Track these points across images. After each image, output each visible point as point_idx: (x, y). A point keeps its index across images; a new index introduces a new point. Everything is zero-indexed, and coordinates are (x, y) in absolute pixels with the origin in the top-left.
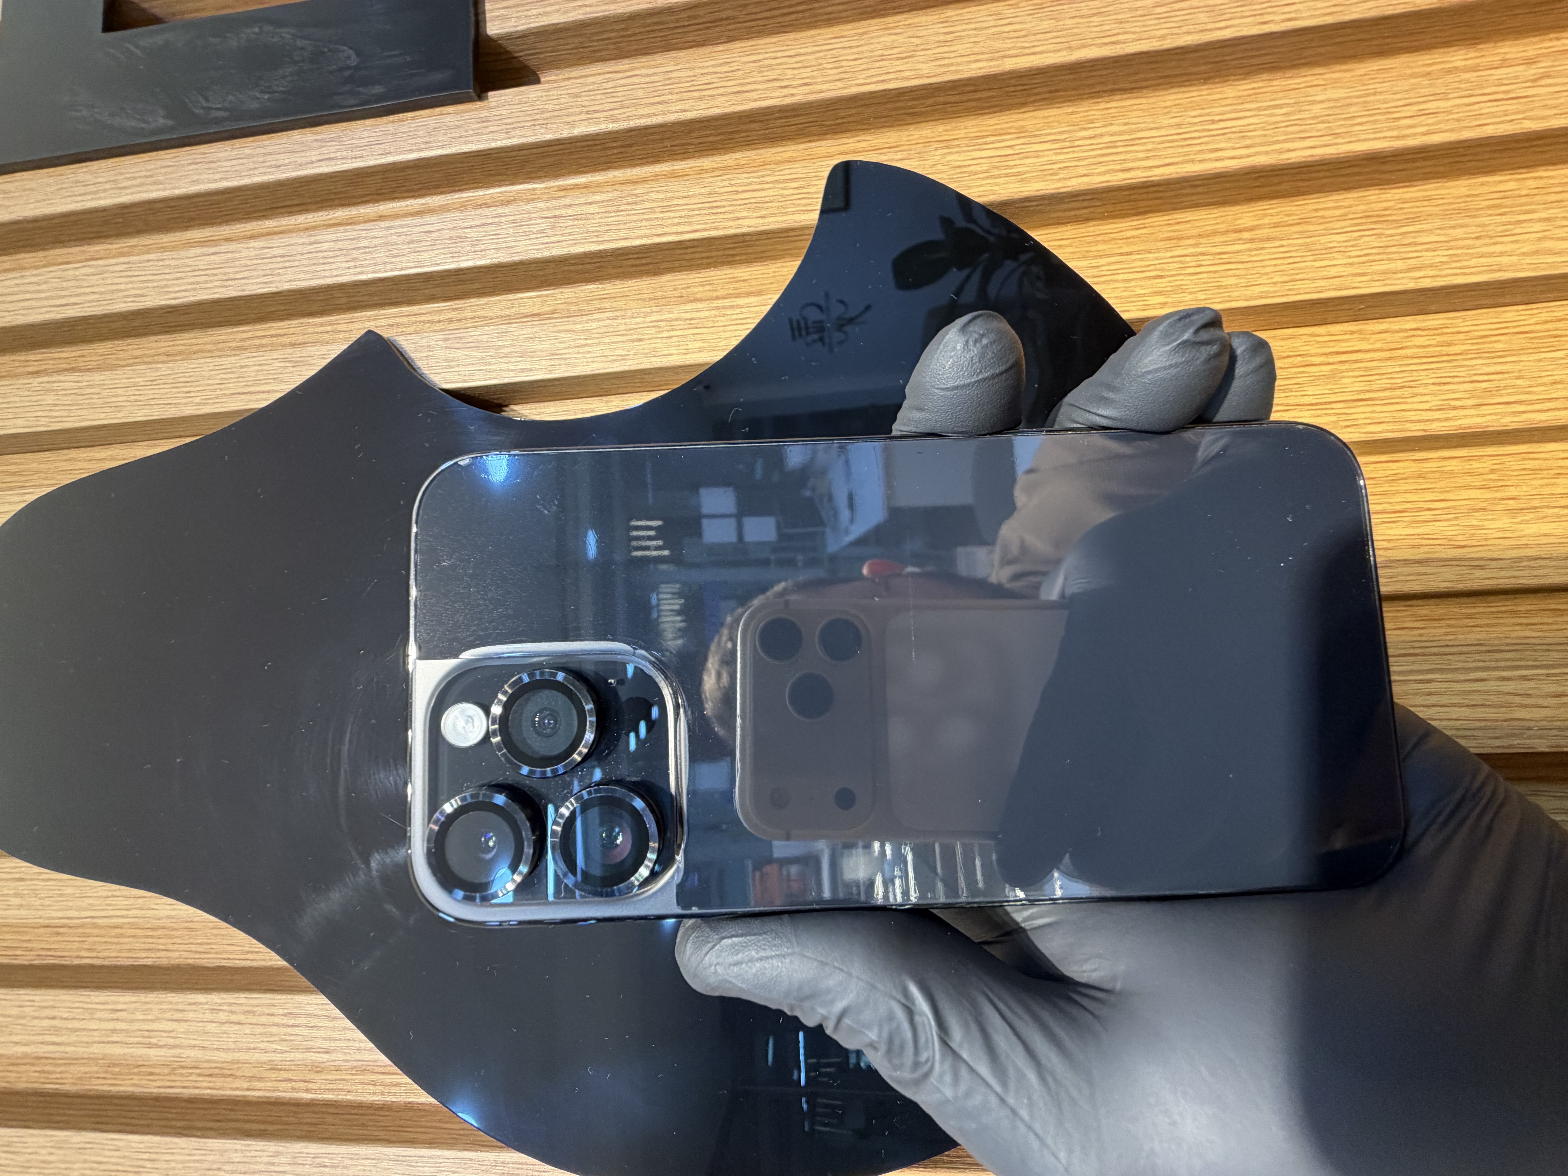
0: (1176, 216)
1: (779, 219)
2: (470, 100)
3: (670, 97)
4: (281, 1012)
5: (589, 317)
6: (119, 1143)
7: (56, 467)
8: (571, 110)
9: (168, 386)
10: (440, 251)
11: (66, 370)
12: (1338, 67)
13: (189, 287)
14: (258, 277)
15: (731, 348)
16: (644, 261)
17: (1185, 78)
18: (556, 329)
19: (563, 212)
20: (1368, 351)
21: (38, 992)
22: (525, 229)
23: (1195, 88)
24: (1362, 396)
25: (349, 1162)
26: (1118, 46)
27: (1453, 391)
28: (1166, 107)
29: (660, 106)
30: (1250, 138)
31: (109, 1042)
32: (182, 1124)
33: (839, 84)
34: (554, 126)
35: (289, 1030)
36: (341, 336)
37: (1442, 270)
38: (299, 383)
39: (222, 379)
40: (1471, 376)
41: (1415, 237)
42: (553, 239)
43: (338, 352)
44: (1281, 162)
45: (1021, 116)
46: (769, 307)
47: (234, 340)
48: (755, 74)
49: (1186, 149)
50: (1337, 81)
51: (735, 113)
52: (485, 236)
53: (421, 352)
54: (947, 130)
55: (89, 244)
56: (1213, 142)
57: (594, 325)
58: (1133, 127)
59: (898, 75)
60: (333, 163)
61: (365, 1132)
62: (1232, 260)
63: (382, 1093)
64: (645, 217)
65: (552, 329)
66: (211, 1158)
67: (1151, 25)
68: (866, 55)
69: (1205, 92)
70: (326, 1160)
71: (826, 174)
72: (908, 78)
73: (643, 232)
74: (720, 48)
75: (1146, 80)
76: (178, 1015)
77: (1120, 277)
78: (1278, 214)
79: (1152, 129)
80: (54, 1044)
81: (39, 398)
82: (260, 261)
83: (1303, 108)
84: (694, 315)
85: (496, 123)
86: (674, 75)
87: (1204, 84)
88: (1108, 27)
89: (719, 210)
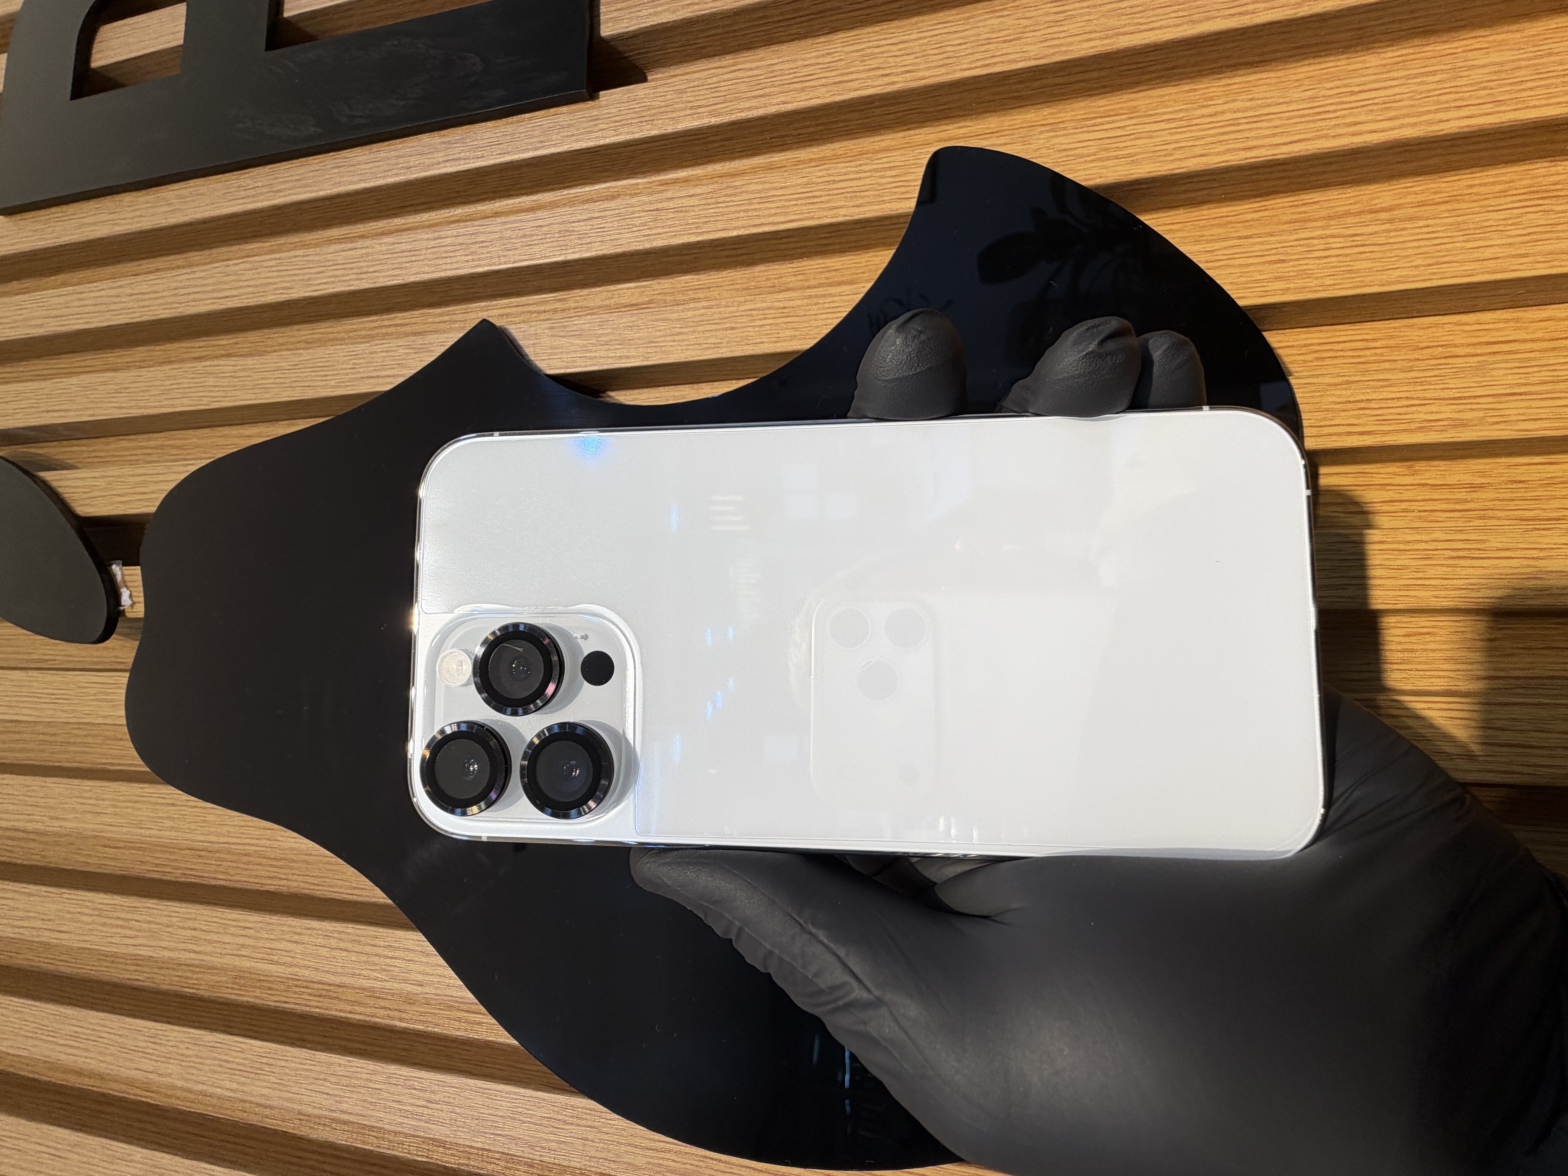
0: (1302, 197)
1: (875, 207)
2: (583, 100)
3: (773, 89)
4: (382, 944)
5: (686, 306)
6: (243, 1046)
7: (213, 442)
8: (676, 106)
9: (308, 370)
10: (549, 245)
11: (223, 356)
12: (1506, 28)
13: (328, 280)
14: (388, 270)
15: (822, 336)
16: (740, 252)
17: (1322, 47)
18: (653, 318)
19: (664, 205)
20: (1525, 341)
21: (184, 905)
22: (628, 222)
23: (1332, 58)
24: (1516, 390)
25: (436, 1088)
26: (1247, 17)
28: (1297, 81)
29: (762, 99)
30: (1396, 109)
31: (239, 955)
32: (296, 1035)
33: (943, 70)
34: (660, 122)
35: (388, 961)
36: (457, 326)
38: (420, 368)
39: (353, 364)
42: (655, 231)
43: (456, 340)
44: (1432, 134)
45: (1133, 96)
46: (860, 297)
47: (364, 329)
48: (857, 63)
49: (1319, 124)
50: (1502, 43)
51: (836, 103)
52: (591, 229)
53: (529, 339)
54: (1052, 114)
55: (246, 243)
56: (1351, 115)
57: (690, 314)
58: (1260, 102)
59: (1004, 58)
60: (457, 163)
61: (450, 1063)
62: (1367, 243)
63: (466, 1030)
64: (743, 208)
65: (649, 318)
66: (318, 1069)
68: (972, 39)
69: (1344, 62)
70: (416, 1084)
71: (925, 162)
72: (1014, 61)
73: (741, 222)
74: (822, 39)
75: (1276, 51)
76: (296, 938)
77: (1237, 262)
78: (1423, 192)
79: (1280, 104)
80: (195, 952)
81: (202, 380)
82: (390, 256)
83: (1461, 74)
84: (786, 304)
85: (605, 121)
86: (776, 68)
87: (1343, 53)
89: (815, 200)
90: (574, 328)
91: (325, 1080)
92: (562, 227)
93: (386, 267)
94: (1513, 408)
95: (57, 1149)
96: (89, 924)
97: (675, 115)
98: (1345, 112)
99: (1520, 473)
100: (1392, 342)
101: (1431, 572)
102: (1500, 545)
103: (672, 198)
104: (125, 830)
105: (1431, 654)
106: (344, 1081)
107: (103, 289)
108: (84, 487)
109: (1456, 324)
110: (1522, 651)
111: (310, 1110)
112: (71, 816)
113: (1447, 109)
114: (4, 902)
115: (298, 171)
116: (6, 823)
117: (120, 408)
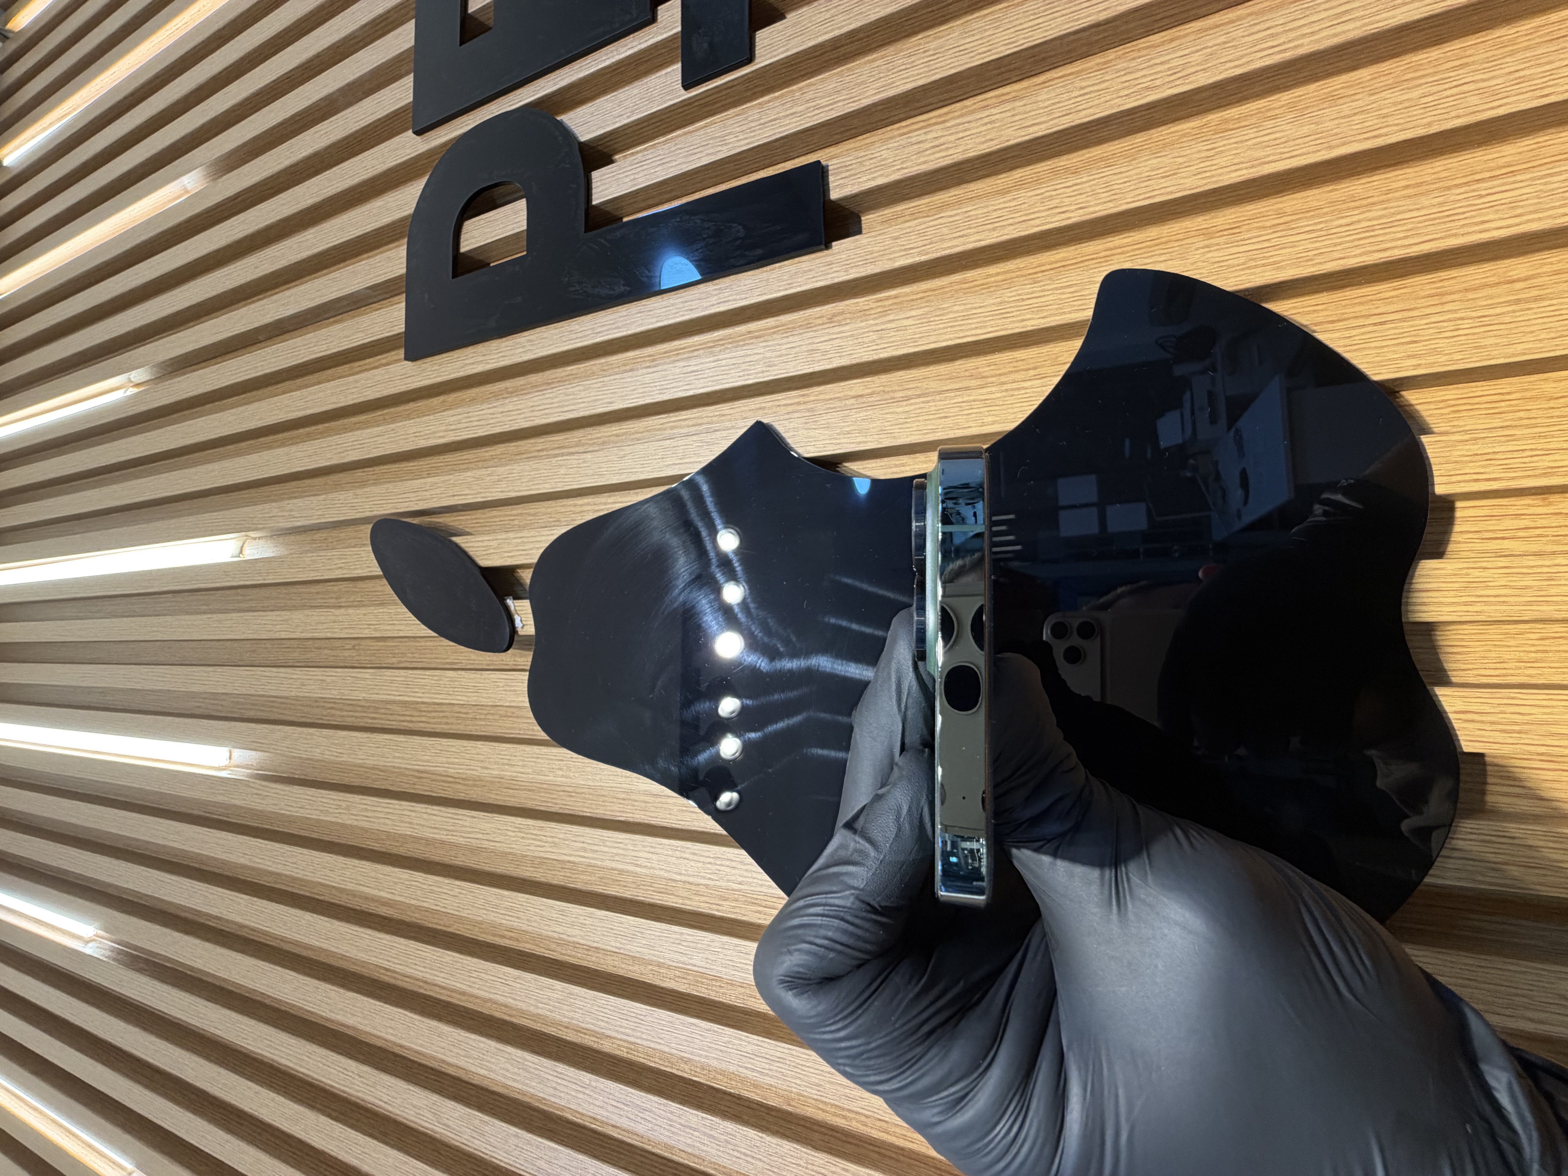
2: (822, 249)
3: (969, 231)
4: (712, 856)
6: (622, 920)
8: (892, 250)
9: (630, 461)
10: (801, 361)
11: (559, 448)
13: (639, 395)
14: (682, 386)
15: (1023, 419)
19: (889, 326)
21: (574, 827)
22: (861, 340)
23: (1466, 152)
30: (1518, 208)
31: (614, 861)
33: (1110, 205)
34: (879, 263)
38: (713, 457)
39: (663, 455)
42: (881, 346)
43: (736, 437)
44: (1555, 226)
45: (1279, 199)
46: (1050, 389)
47: (657, 424)
48: (1038, 205)
51: (1021, 237)
52: (832, 348)
53: (791, 432)
54: (1205, 220)
57: (912, 407)
59: (1163, 191)
60: (727, 304)
62: (1495, 322)
64: (950, 324)
65: (881, 412)
67: (1416, 115)
68: (1135, 177)
69: (1479, 154)
70: (742, 949)
71: (1099, 281)
72: (1172, 192)
73: (949, 336)
75: (1412, 156)
76: (652, 850)
79: (1413, 210)
81: (556, 470)
82: (683, 375)
85: (837, 265)
86: (972, 213)
88: (1370, 123)
89: (1008, 315)
90: (823, 422)
91: (679, 944)
92: (810, 347)
93: (681, 384)
96: (513, 837)
97: (892, 256)
98: (1471, 214)
100: (1527, 394)
103: (893, 321)
104: (531, 776)
106: (694, 945)
108: (483, 547)
111: (671, 963)
112: (495, 767)
114: (456, 821)
115: (611, 317)
116: (453, 771)
117: (502, 492)
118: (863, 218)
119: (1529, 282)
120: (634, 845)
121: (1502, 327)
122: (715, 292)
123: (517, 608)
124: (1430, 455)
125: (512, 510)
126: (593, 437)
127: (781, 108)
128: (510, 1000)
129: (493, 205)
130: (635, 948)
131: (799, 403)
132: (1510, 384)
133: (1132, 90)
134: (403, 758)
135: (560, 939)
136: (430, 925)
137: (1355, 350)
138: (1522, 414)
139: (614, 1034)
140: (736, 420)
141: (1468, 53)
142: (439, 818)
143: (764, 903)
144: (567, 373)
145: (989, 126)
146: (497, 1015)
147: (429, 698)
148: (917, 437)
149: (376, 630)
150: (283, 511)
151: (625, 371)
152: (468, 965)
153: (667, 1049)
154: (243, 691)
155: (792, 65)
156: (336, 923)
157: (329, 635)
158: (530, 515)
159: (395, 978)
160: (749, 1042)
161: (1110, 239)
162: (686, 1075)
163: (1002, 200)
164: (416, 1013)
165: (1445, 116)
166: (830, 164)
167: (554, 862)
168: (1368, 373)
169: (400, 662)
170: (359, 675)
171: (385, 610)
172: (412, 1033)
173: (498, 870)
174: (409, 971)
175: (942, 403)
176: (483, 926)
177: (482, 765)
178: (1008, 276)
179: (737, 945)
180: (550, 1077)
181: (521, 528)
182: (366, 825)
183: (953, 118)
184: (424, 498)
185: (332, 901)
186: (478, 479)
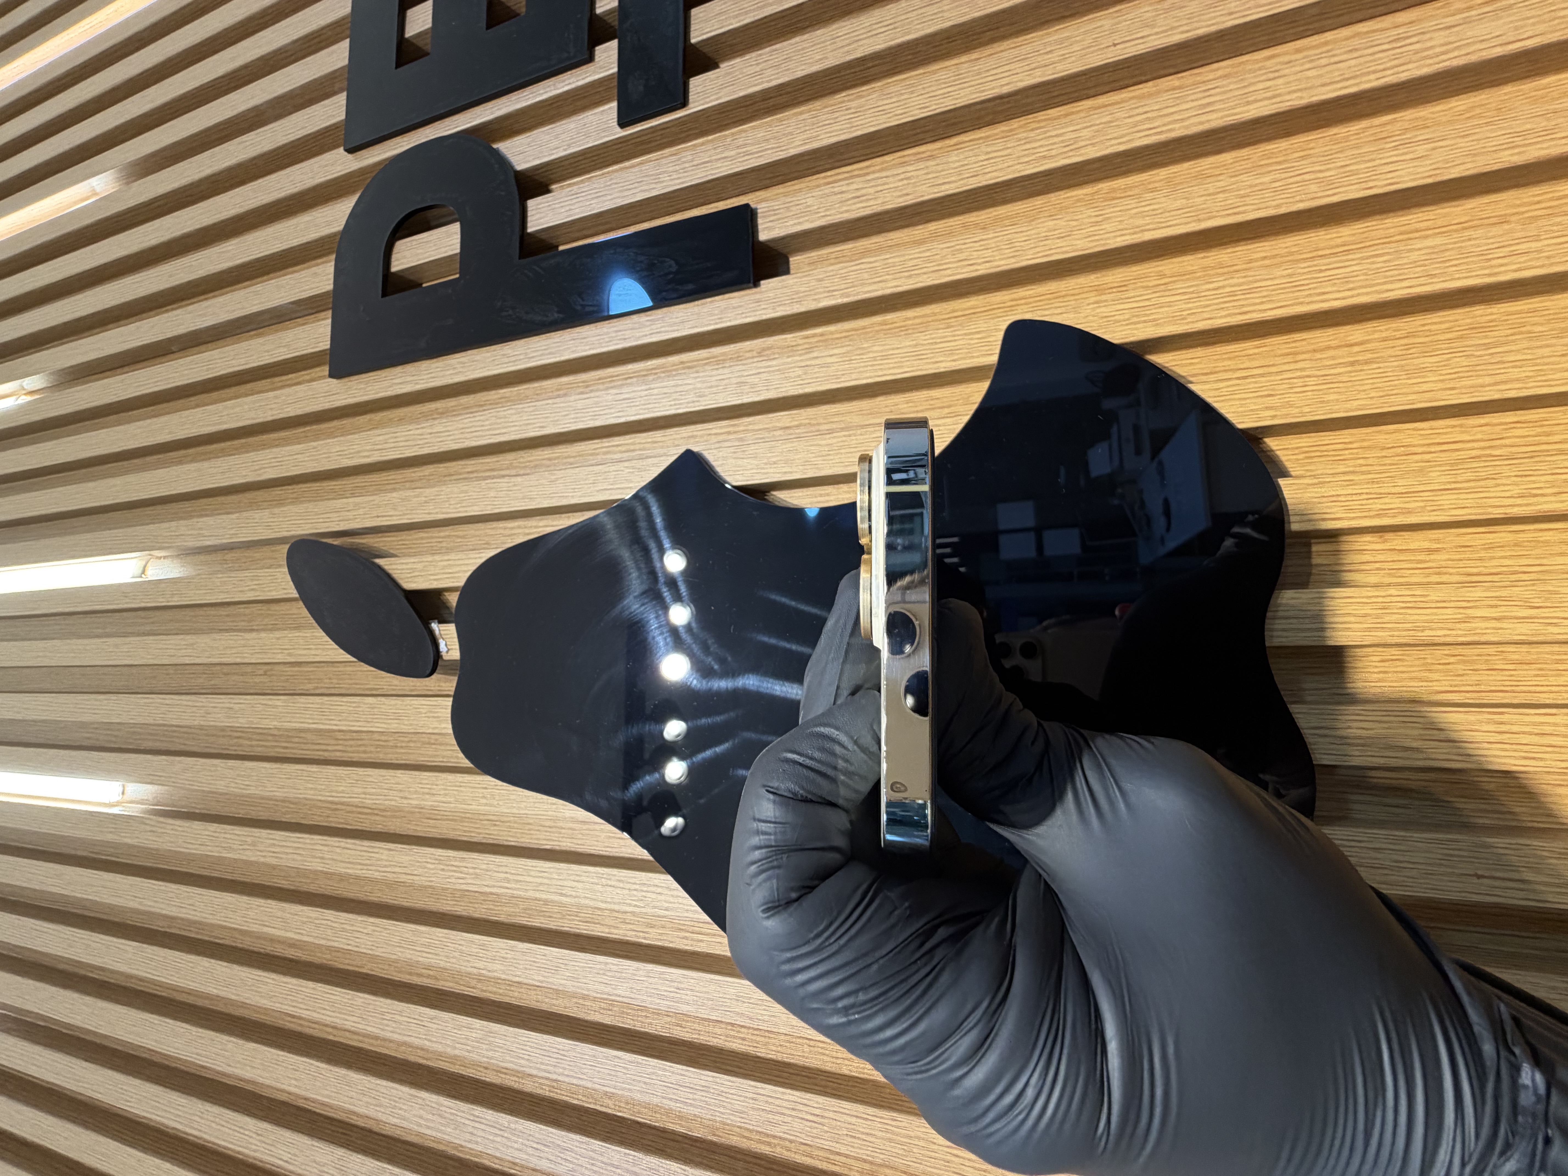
2: (750, 287)
3: (887, 277)
14: (615, 413)
20: (1469, 441)
22: (787, 375)
24: (1448, 486)
25: (682, 980)
27: (1534, 482)
29: (880, 284)
30: (1353, 282)
31: (538, 891)
33: (1013, 260)
34: (806, 302)
35: (644, 894)
37: (1527, 383)
39: (594, 480)
40: (1551, 469)
41: (1502, 357)
42: (806, 381)
43: (666, 465)
44: (1382, 300)
45: (1160, 263)
46: (962, 426)
47: (590, 449)
48: (949, 256)
49: (1296, 294)
50: (1446, 215)
51: (934, 285)
52: (759, 381)
53: (719, 461)
56: (1321, 287)
57: (835, 441)
58: (1251, 279)
59: (1058, 250)
62: (1336, 380)
67: (1269, 197)
68: (1034, 236)
71: (1002, 331)
72: (1066, 252)
75: (1265, 232)
76: (577, 878)
77: (1236, 397)
78: (1386, 330)
79: (1267, 280)
80: (507, 888)
81: (485, 493)
82: (615, 403)
85: (765, 302)
86: (890, 261)
88: (1231, 202)
89: (923, 357)
90: (751, 452)
91: (604, 974)
92: (739, 380)
93: (613, 411)
94: (1446, 500)
95: (422, 1021)
96: (433, 869)
97: (816, 297)
98: (1315, 285)
99: (1466, 540)
100: (1365, 444)
101: (1387, 619)
102: (1437, 599)
103: (817, 358)
104: (452, 805)
105: (1400, 675)
106: (618, 975)
107: (410, 430)
108: (408, 569)
109: (1414, 429)
110: (1471, 672)
111: (595, 995)
112: (415, 796)
113: (1391, 282)
114: (373, 855)
115: (544, 343)
116: (370, 802)
117: (429, 514)
118: (791, 259)
119: (1364, 346)
120: (559, 874)
121: (1341, 385)
122: (648, 323)
123: (442, 632)
124: (1286, 496)
125: (439, 532)
126: (525, 460)
127: (713, 152)
128: (427, 1043)
129: (427, 227)
130: (558, 981)
131: (729, 433)
132: (1352, 434)
133: (1031, 158)
134: (315, 789)
135: (480, 975)
136: (342, 966)
137: (1223, 401)
138: (1361, 462)
139: (534, 1072)
140: (668, 447)
141: (1311, 145)
142: (352, 852)
143: (691, 929)
144: (499, 396)
145: (905, 182)
146: (412, 1058)
147: (346, 725)
148: (839, 469)
149: (289, 655)
150: (192, 529)
151: (559, 396)
152: (381, 1007)
153: (589, 1085)
154: (140, 720)
155: (724, 112)
156: (236, 967)
157: (238, 660)
158: (458, 537)
159: (301, 1025)
160: (673, 1073)
161: (1015, 291)
162: (610, 1111)
163: (917, 251)
164: (322, 1062)
165: (1291, 200)
166: (759, 207)
167: (477, 894)
168: (1234, 422)
169: (317, 688)
170: (270, 703)
171: (301, 634)
172: (318, 1084)
173: (417, 905)
174: (315, 1016)
175: (862, 437)
176: (399, 965)
177: (401, 794)
178: (925, 320)
179: (663, 973)
180: (467, 1122)
181: (449, 550)
182: (273, 861)
183: (874, 172)
184: (346, 518)
185: (234, 944)
186: (403, 500)
